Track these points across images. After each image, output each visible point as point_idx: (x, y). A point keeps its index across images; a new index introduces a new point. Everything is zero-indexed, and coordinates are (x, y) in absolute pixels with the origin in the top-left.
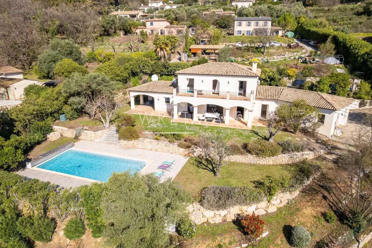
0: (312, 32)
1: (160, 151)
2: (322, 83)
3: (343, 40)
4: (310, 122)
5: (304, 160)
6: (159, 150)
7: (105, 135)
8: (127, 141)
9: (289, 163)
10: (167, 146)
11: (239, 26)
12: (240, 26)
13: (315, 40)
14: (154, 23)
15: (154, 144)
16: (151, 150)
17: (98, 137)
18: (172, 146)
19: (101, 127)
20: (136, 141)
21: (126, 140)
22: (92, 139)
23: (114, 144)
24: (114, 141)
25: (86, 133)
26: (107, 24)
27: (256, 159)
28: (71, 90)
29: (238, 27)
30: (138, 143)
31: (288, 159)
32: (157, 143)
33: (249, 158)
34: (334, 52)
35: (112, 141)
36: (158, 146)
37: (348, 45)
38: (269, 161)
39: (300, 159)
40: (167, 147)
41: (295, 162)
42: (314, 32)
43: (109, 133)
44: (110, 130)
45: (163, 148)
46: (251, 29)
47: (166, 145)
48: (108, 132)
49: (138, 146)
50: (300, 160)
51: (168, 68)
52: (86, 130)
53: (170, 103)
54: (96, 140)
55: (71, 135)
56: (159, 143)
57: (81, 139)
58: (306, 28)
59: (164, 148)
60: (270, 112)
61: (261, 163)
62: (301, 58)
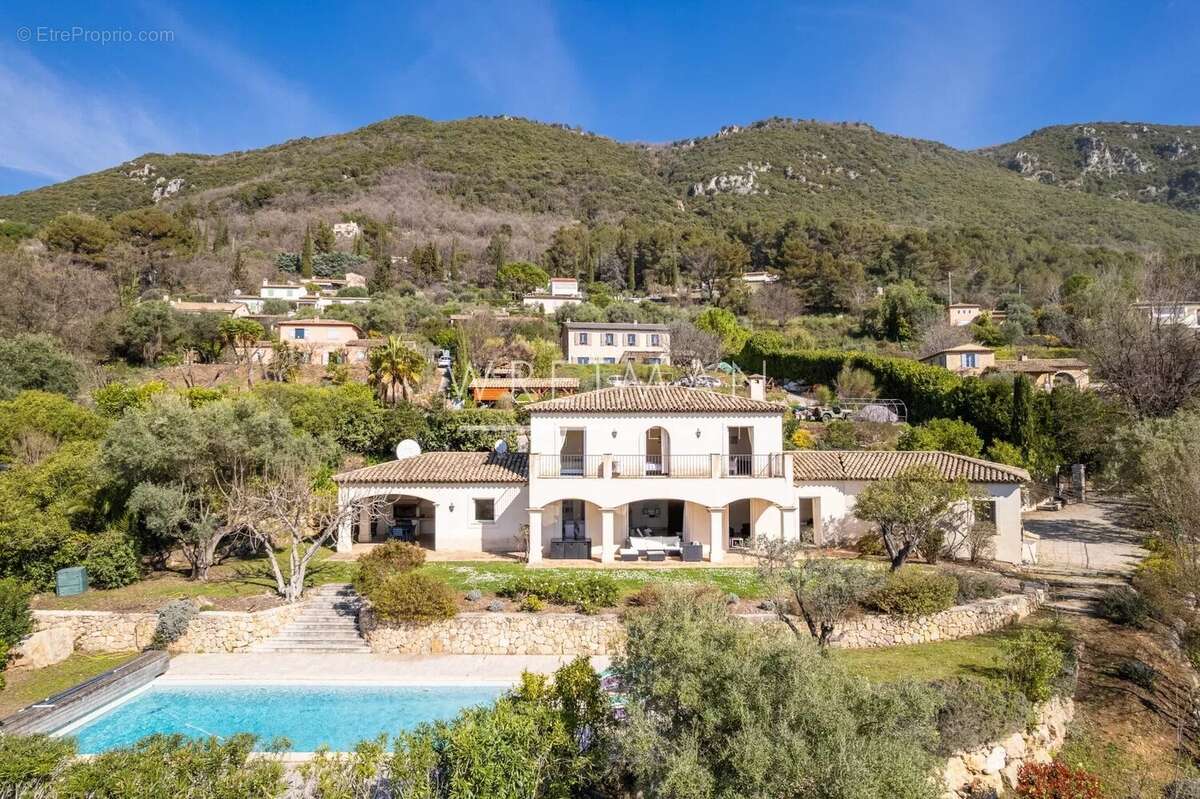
0: (786, 359)
1: (550, 650)
2: (919, 444)
3: (884, 365)
4: (955, 529)
5: (1012, 620)
6: (542, 649)
7: (291, 626)
8: (406, 630)
9: (981, 631)
10: (578, 628)
11: (582, 344)
12: (584, 346)
13: (799, 378)
14: (308, 331)
15: (522, 626)
16: (512, 654)
17: (264, 633)
18: (596, 623)
19: (265, 599)
20: (448, 623)
21: (403, 628)
22: (239, 644)
23: (342, 650)
24: (342, 642)
25: (213, 620)
26: (140, 325)
27: (891, 628)
28: (148, 458)
29: (580, 346)
30: (454, 631)
31: (975, 617)
32: (535, 621)
33: (869, 626)
34: (874, 395)
35: (332, 642)
36: (539, 632)
37: (904, 377)
38: (927, 630)
39: (1003, 616)
40: (576, 633)
41: (994, 628)
42: (793, 358)
43: (305, 618)
44: (308, 607)
45: (559, 639)
46: (618, 351)
47: (572, 626)
48: (301, 613)
49: (456, 644)
50: (1003, 620)
51: (440, 426)
52: (204, 608)
53: (496, 518)
54: (256, 647)
55: (128, 637)
56: (544, 619)
57: (180, 652)
58: (764, 351)
59: (565, 636)
60: (827, 520)
61: (907, 639)
62: (801, 410)
